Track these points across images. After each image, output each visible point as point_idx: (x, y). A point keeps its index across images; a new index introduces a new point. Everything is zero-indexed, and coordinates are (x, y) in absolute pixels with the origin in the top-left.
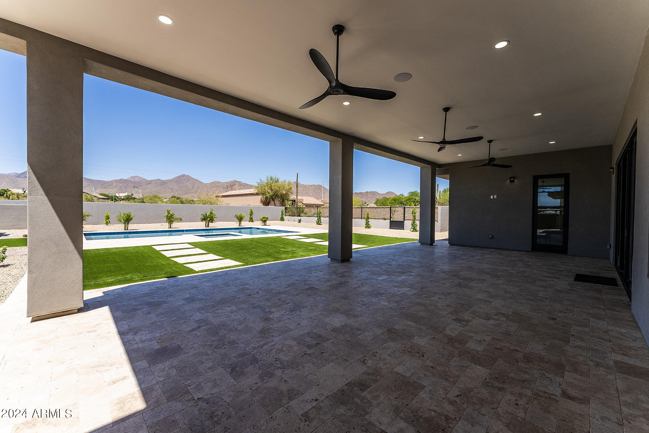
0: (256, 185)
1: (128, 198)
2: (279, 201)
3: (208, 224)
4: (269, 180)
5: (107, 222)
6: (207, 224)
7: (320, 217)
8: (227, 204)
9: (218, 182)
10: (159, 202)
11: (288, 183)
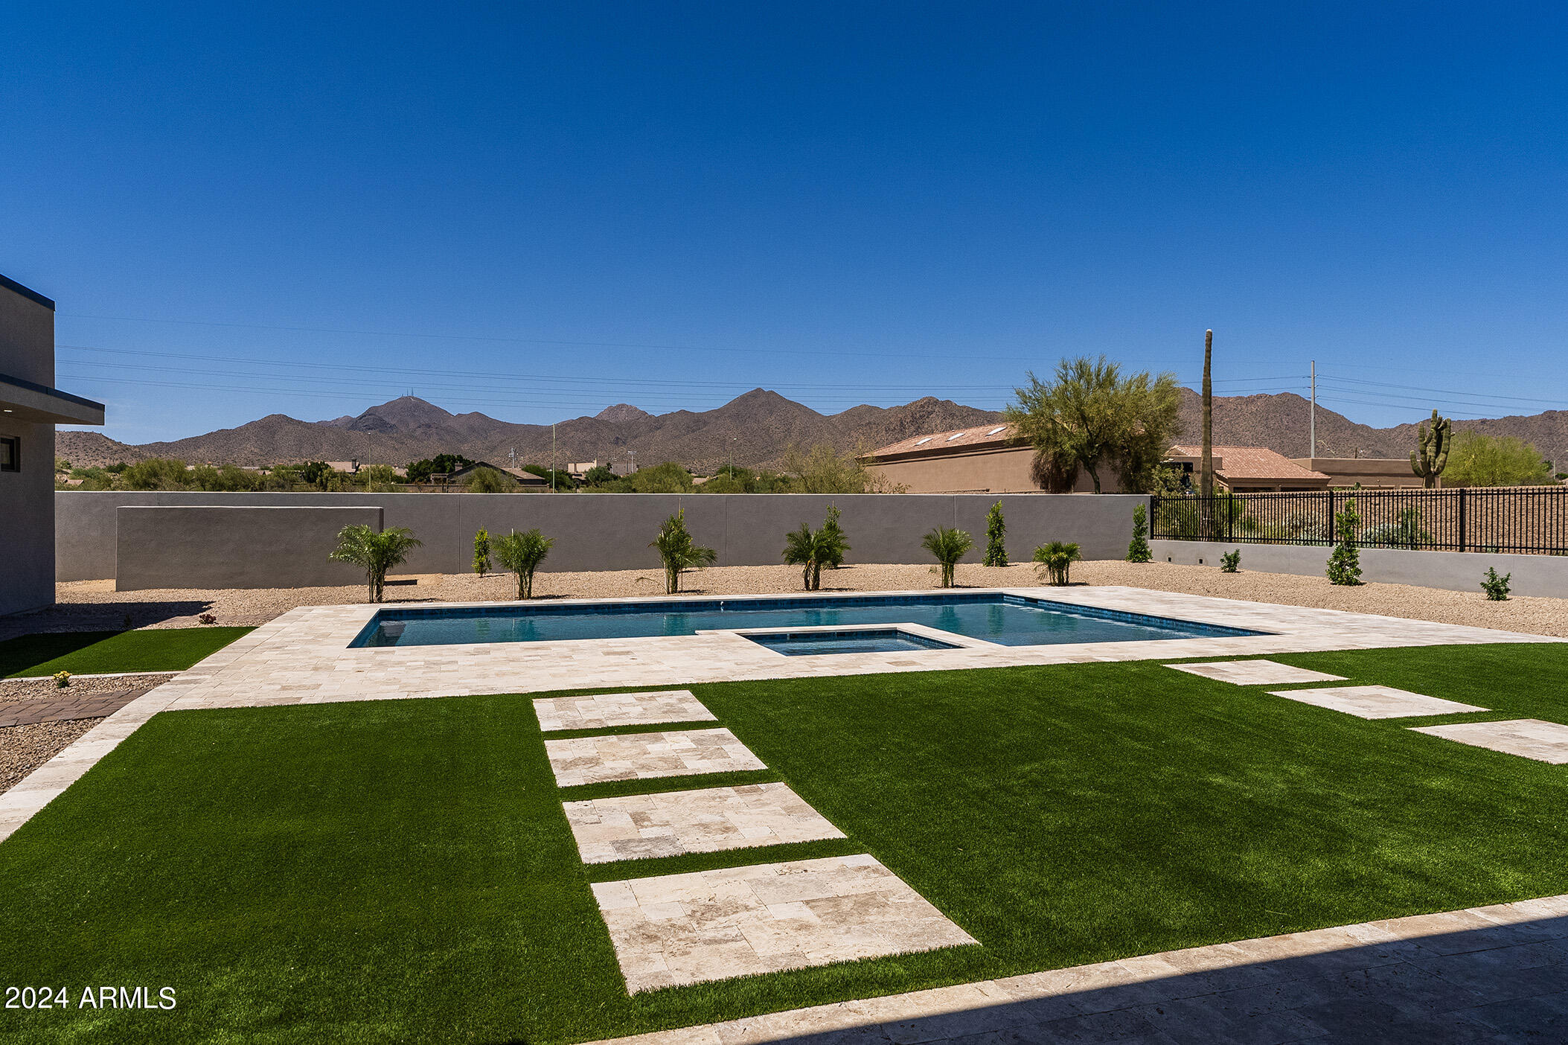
0: (1016, 404)
1: (600, 478)
2: (1114, 469)
3: (817, 578)
4: (1069, 378)
5: (482, 565)
6: (811, 579)
7: (1350, 544)
8: (899, 488)
9: (871, 410)
10: (676, 489)
11: (1156, 386)
